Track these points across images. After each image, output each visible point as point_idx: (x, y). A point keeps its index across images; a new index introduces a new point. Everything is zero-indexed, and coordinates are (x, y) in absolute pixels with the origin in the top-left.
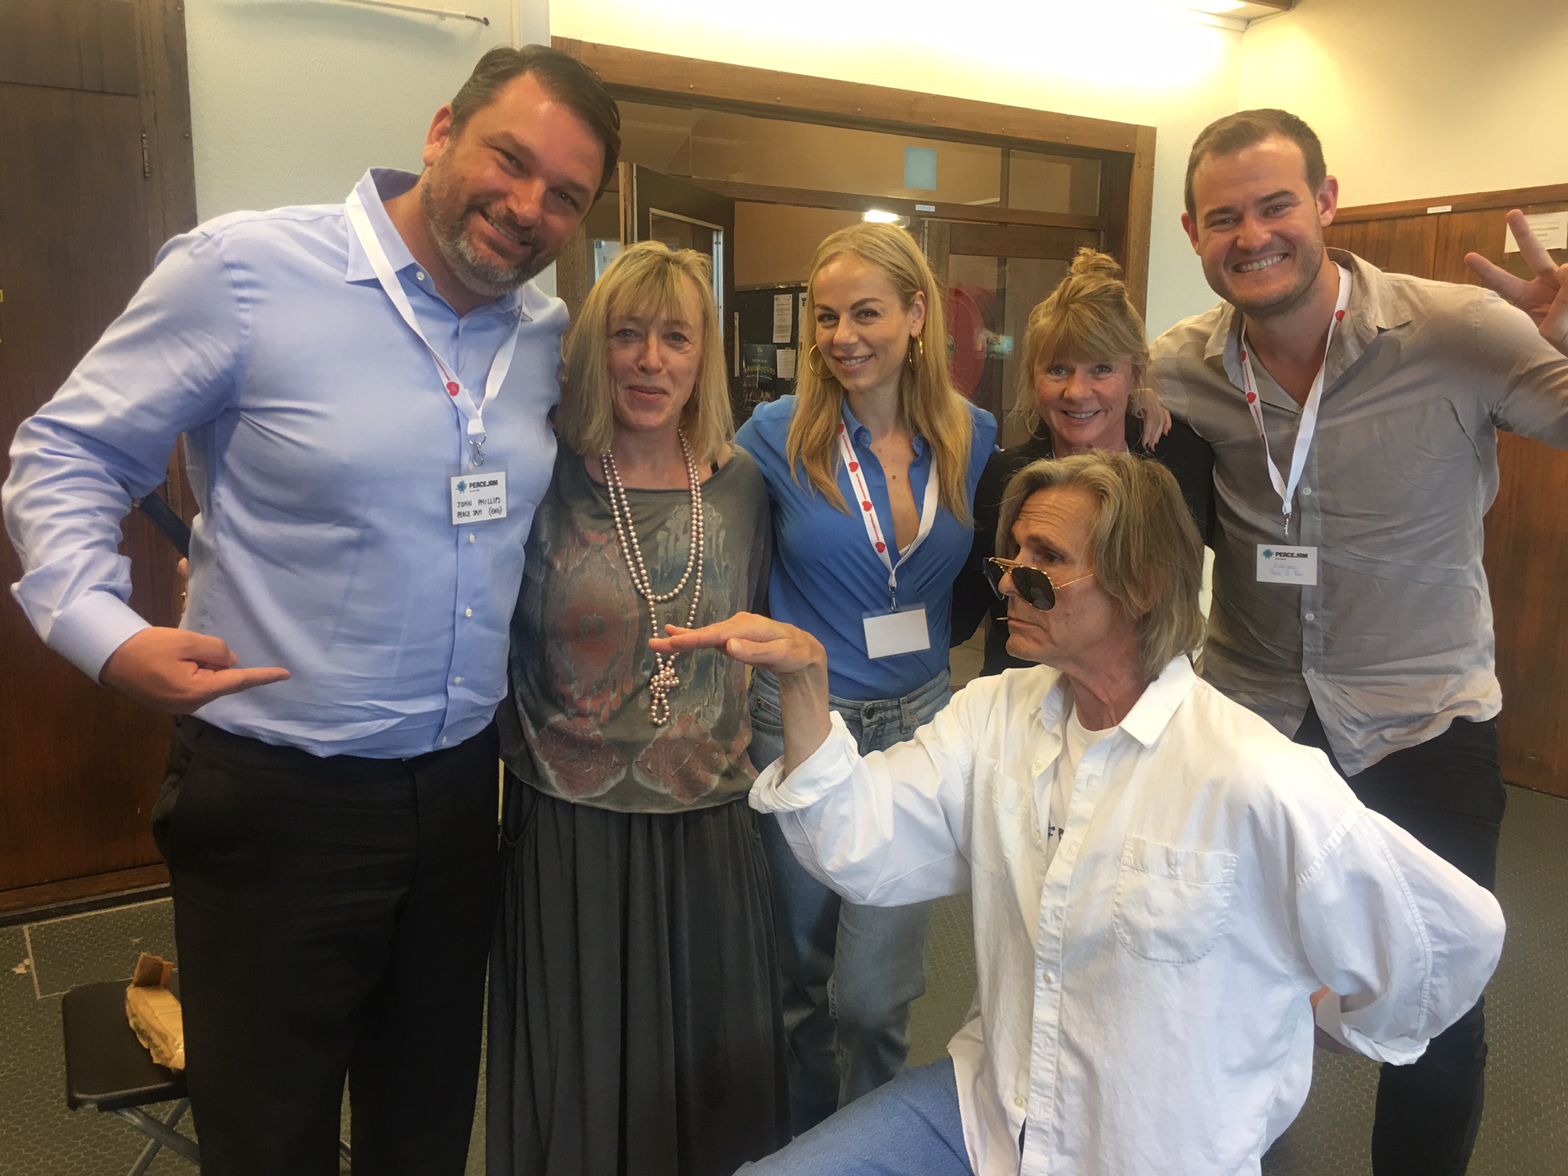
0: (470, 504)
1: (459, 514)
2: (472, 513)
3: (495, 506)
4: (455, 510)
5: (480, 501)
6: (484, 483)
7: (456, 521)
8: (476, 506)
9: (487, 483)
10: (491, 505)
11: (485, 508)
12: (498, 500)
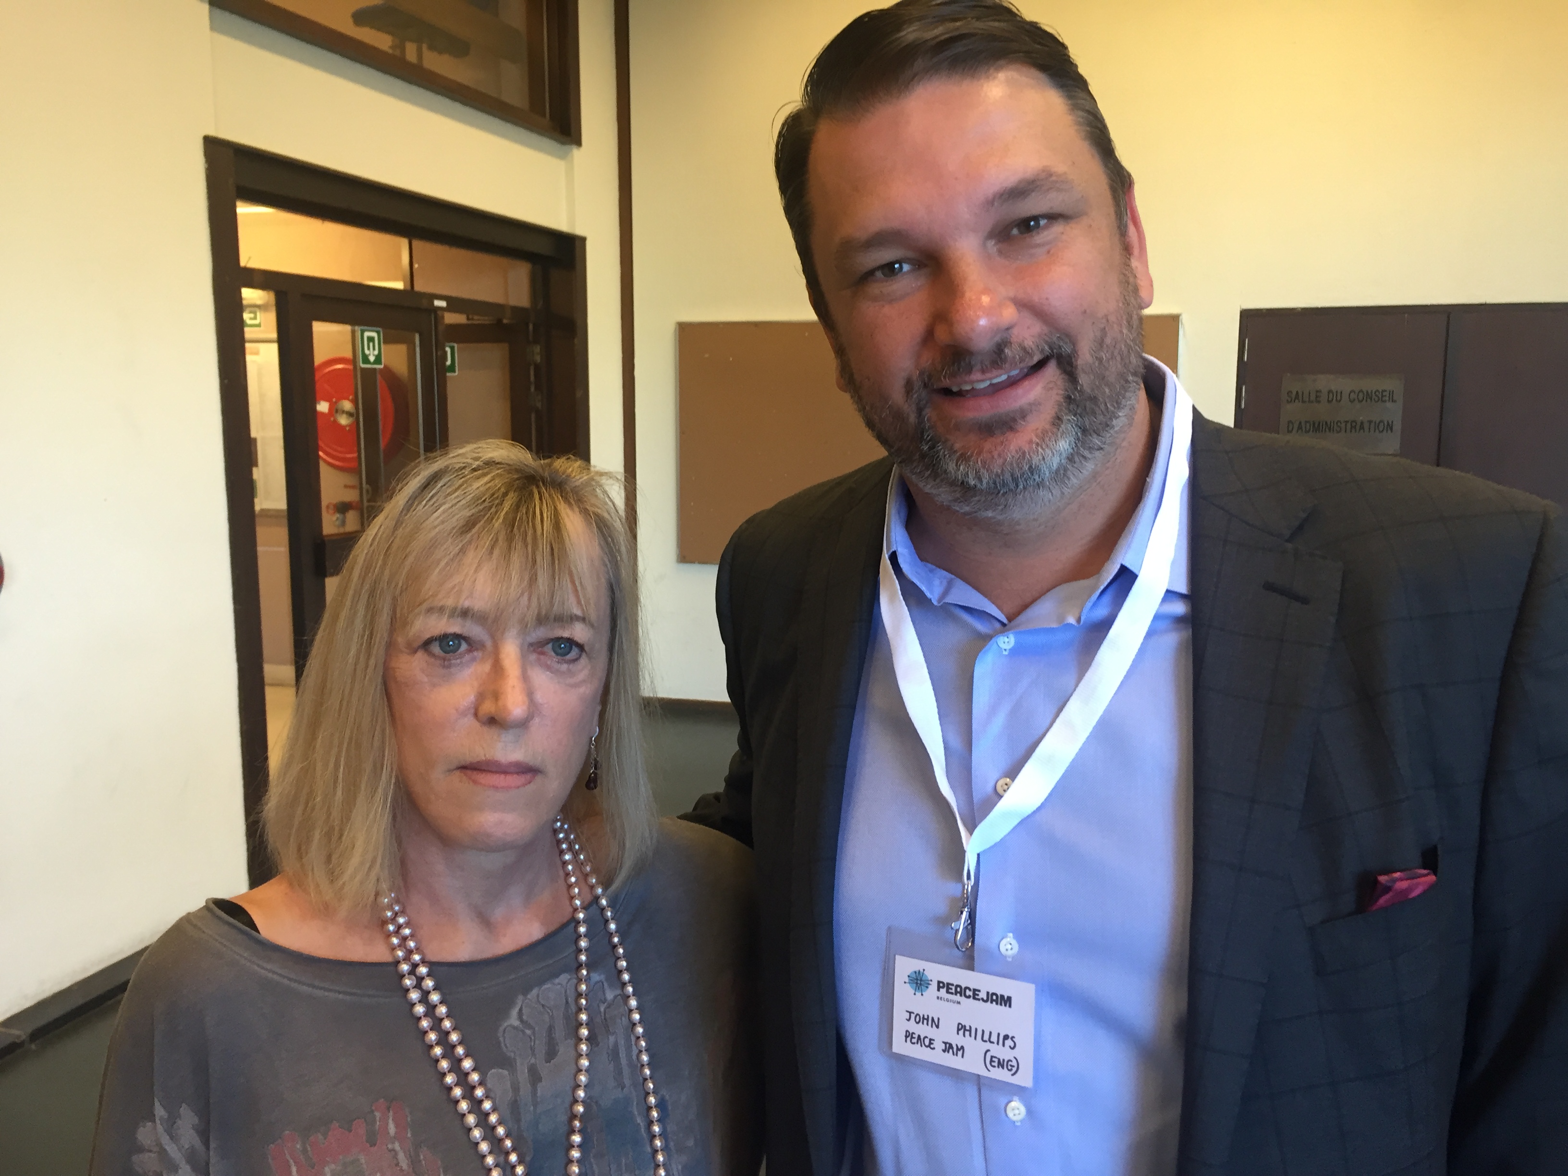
0: (935, 1023)
1: (909, 1035)
2: (939, 1046)
3: (1003, 1052)
4: (900, 1025)
5: (961, 1028)
6: (976, 992)
7: (900, 1046)
8: (947, 1033)
9: (983, 995)
10: (988, 1046)
11: (975, 1048)
12: (1009, 1042)
